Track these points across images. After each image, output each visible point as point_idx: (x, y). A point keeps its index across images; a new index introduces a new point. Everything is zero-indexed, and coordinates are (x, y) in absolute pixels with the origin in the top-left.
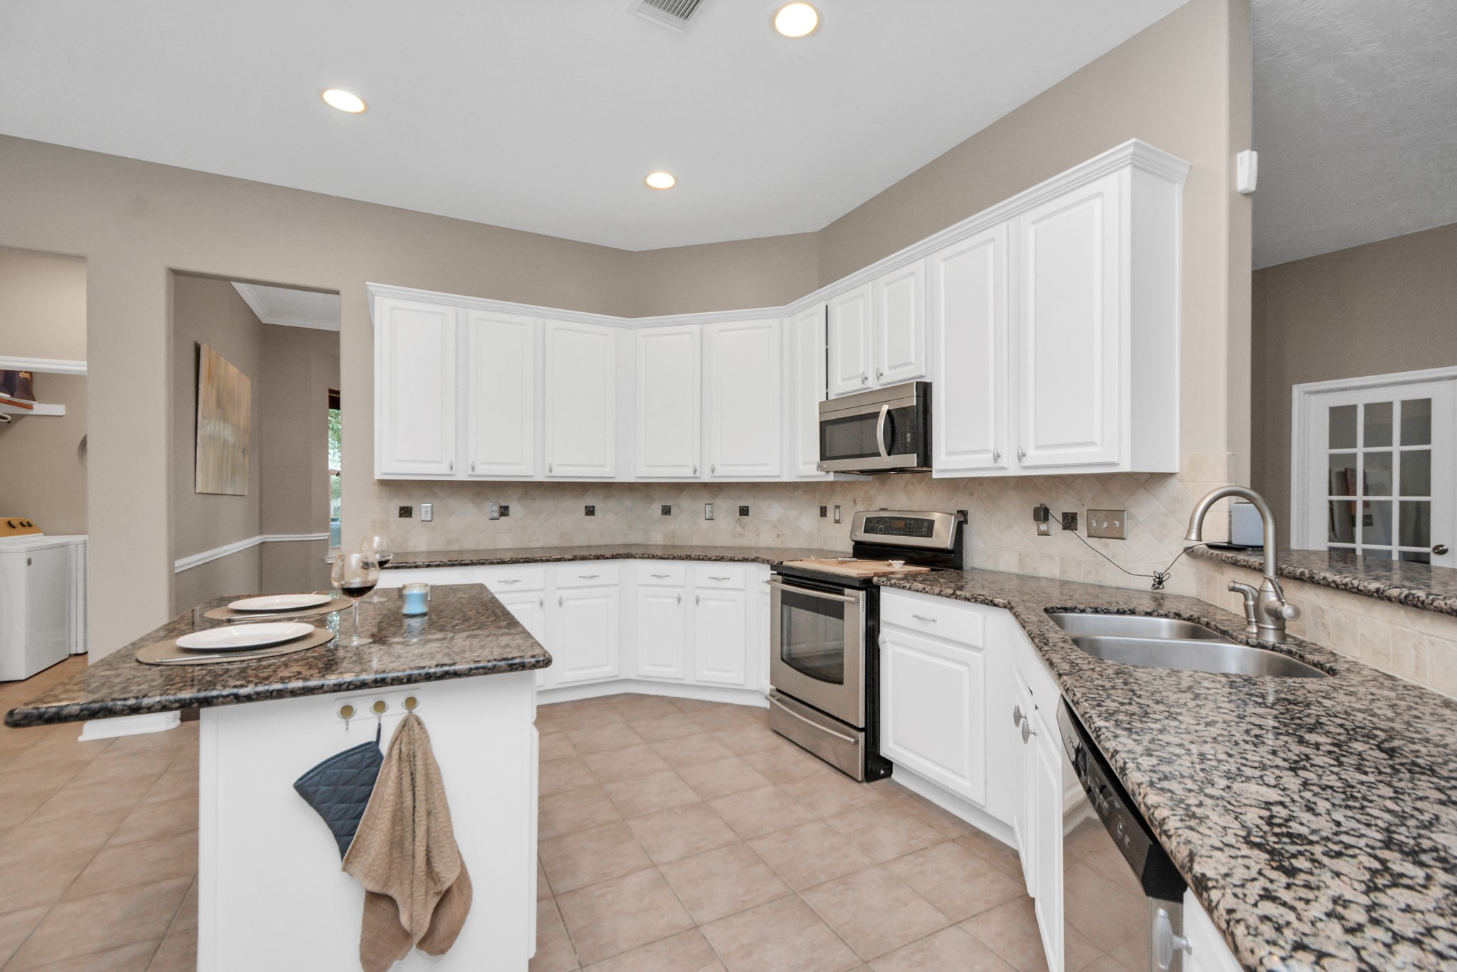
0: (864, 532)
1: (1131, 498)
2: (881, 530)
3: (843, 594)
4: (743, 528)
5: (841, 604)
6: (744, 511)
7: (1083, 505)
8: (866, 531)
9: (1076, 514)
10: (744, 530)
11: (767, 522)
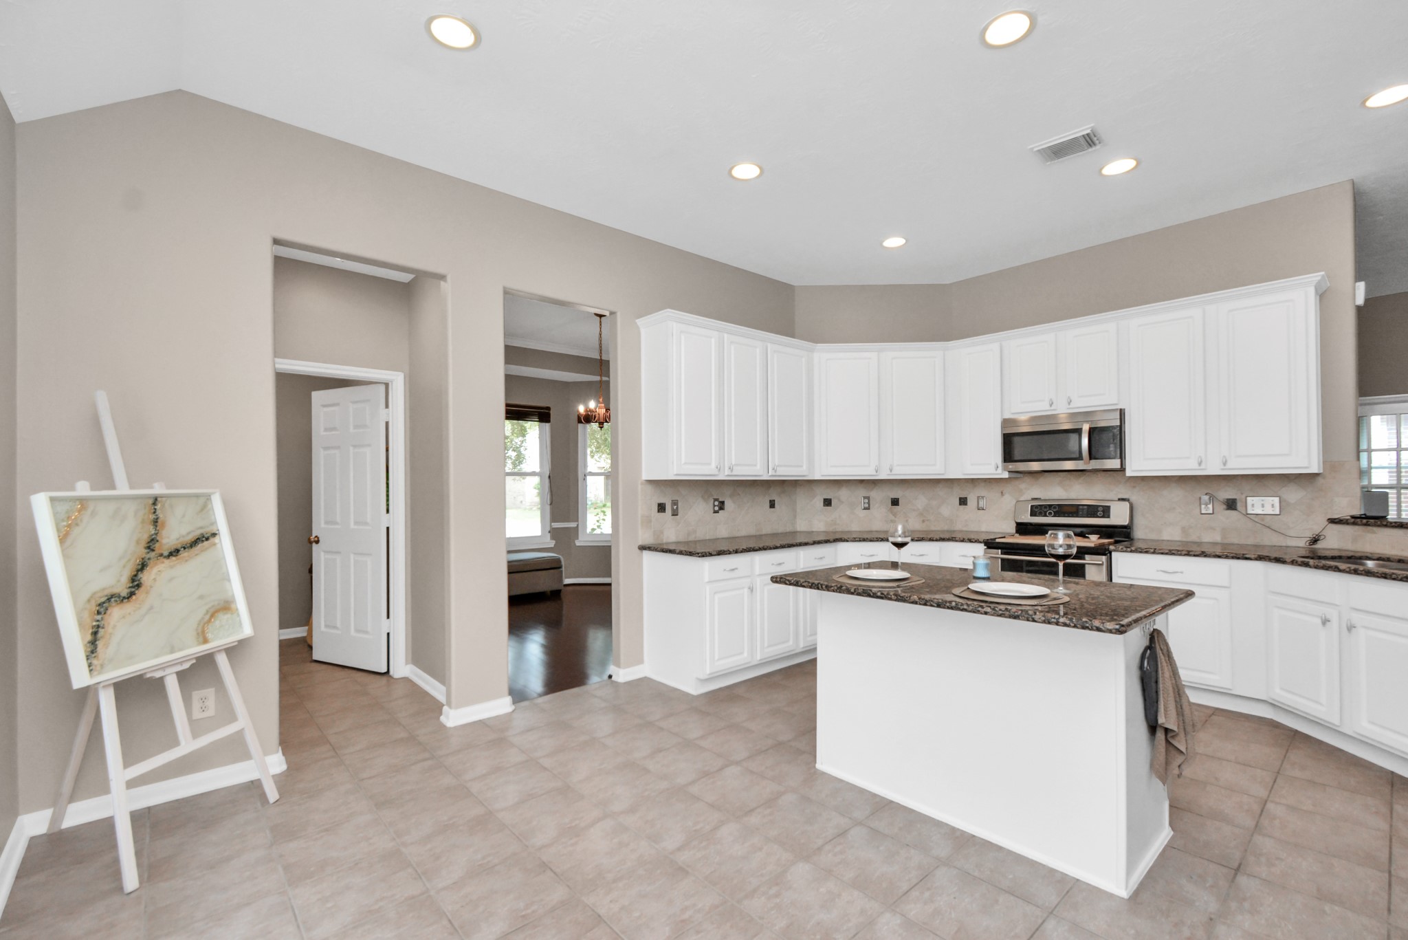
0: (1031, 515)
1: (1284, 489)
2: (1050, 513)
3: (1084, 559)
4: (895, 515)
5: (1083, 566)
6: (895, 502)
7: (1242, 494)
8: (1032, 515)
9: (1236, 499)
10: (895, 517)
11: (914, 510)
